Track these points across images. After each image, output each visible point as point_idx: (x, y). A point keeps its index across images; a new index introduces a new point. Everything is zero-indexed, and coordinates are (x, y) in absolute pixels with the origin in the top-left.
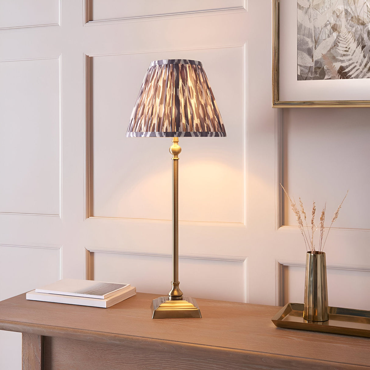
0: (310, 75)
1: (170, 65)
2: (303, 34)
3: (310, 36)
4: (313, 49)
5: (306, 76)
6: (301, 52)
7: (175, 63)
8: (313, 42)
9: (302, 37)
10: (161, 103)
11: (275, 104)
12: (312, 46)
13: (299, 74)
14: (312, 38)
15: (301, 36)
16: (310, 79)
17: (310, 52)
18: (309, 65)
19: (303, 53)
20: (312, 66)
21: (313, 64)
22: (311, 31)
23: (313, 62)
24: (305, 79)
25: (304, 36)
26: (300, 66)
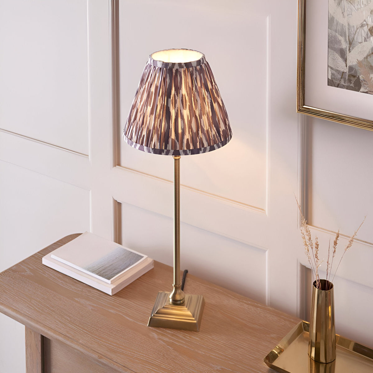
0: (342, 82)
1: (164, 69)
2: (335, 29)
3: (343, 34)
4: (346, 50)
5: (338, 82)
6: (332, 51)
7: (169, 68)
8: (347, 42)
9: (334, 33)
10: (152, 113)
11: (300, 109)
12: (345, 47)
13: (330, 78)
14: (345, 37)
15: (333, 31)
16: (343, 87)
17: (343, 54)
18: (342, 70)
19: (335, 53)
20: (345, 71)
21: (346, 70)
22: (344, 28)
23: (346, 66)
24: (336, 85)
25: (336, 32)
26: (332, 68)
